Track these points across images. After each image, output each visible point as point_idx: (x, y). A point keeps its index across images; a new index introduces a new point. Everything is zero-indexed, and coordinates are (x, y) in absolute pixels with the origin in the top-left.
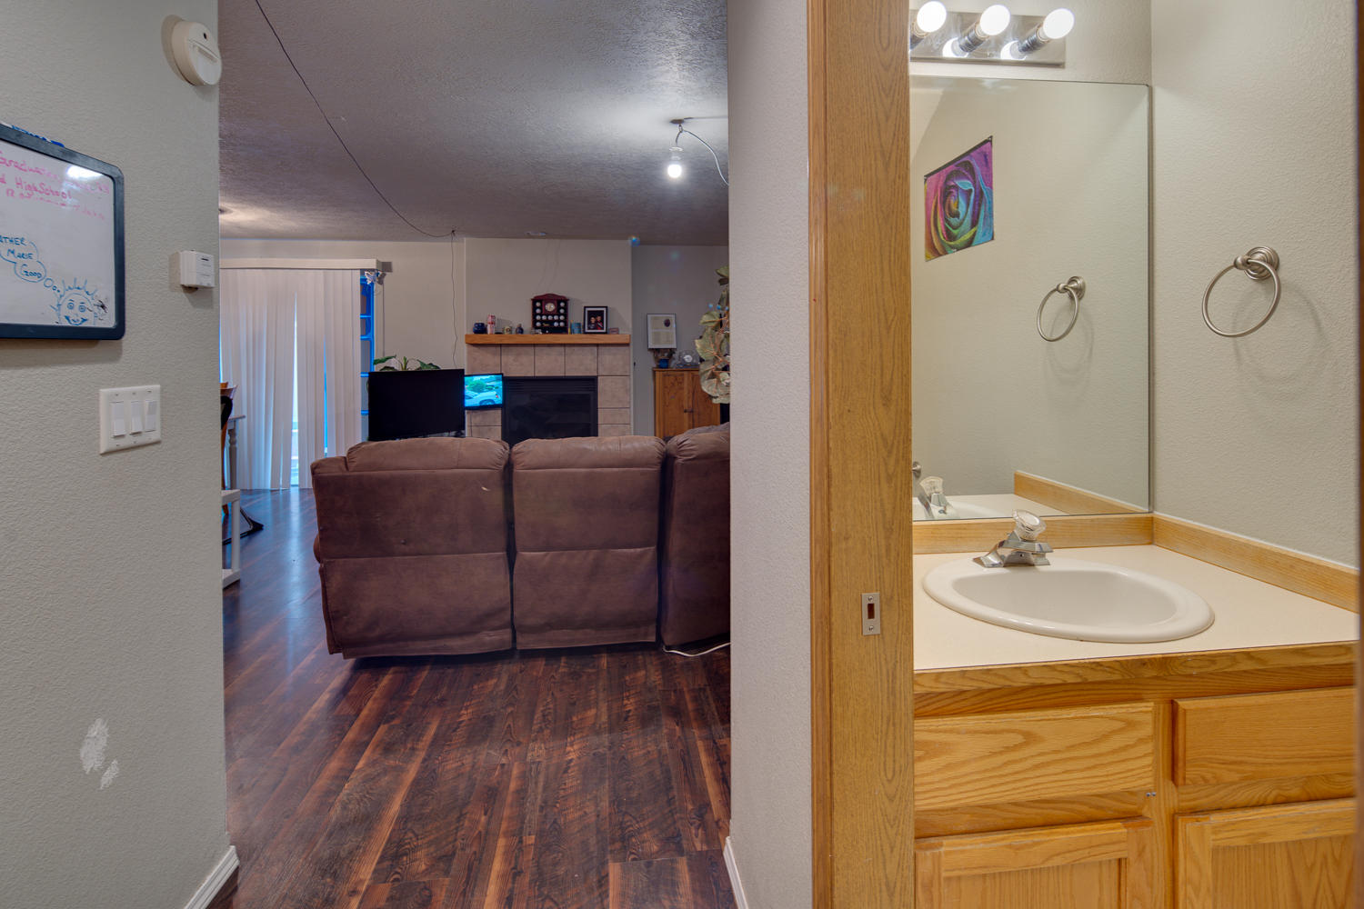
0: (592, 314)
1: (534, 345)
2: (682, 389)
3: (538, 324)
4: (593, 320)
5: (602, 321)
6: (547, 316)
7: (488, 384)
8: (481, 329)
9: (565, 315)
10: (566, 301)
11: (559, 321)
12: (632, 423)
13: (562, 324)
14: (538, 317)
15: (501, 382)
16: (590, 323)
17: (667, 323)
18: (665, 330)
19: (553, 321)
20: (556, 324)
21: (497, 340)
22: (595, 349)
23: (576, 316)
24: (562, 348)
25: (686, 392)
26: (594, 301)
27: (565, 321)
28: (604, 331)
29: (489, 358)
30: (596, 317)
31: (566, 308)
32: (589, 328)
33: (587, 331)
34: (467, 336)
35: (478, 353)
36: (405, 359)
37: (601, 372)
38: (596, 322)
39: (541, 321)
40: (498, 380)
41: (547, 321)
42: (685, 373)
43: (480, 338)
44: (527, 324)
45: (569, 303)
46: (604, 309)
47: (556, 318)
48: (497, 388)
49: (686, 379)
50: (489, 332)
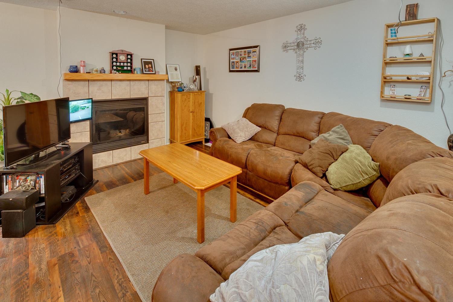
0: (146, 63)
1: (111, 80)
2: (189, 101)
3: (115, 68)
4: (147, 66)
5: (152, 67)
6: (120, 63)
7: (82, 106)
8: (75, 70)
9: (131, 64)
10: (131, 55)
11: (127, 66)
12: (165, 121)
13: (129, 68)
14: (114, 64)
15: (90, 104)
16: (145, 68)
17: (176, 69)
18: (175, 72)
19: (124, 66)
20: (125, 68)
21: (88, 77)
22: (147, 82)
23: (137, 64)
24: (128, 82)
25: (191, 103)
26: (147, 56)
27: (131, 67)
28: (154, 72)
29: (81, 89)
30: (148, 65)
31: (131, 60)
32: (146, 71)
33: (144, 72)
34: (65, 74)
35: (71, 85)
36: (7, 91)
37: (150, 95)
38: (149, 67)
39: (117, 66)
40: (89, 103)
41: (120, 66)
42: (191, 94)
43: (75, 76)
44: (107, 68)
45: (133, 56)
46: (152, 61)
47: (125, 64)
48: (88, 108)
49: (191, 97)
50: (82, 72)
